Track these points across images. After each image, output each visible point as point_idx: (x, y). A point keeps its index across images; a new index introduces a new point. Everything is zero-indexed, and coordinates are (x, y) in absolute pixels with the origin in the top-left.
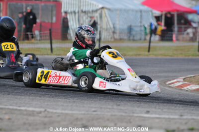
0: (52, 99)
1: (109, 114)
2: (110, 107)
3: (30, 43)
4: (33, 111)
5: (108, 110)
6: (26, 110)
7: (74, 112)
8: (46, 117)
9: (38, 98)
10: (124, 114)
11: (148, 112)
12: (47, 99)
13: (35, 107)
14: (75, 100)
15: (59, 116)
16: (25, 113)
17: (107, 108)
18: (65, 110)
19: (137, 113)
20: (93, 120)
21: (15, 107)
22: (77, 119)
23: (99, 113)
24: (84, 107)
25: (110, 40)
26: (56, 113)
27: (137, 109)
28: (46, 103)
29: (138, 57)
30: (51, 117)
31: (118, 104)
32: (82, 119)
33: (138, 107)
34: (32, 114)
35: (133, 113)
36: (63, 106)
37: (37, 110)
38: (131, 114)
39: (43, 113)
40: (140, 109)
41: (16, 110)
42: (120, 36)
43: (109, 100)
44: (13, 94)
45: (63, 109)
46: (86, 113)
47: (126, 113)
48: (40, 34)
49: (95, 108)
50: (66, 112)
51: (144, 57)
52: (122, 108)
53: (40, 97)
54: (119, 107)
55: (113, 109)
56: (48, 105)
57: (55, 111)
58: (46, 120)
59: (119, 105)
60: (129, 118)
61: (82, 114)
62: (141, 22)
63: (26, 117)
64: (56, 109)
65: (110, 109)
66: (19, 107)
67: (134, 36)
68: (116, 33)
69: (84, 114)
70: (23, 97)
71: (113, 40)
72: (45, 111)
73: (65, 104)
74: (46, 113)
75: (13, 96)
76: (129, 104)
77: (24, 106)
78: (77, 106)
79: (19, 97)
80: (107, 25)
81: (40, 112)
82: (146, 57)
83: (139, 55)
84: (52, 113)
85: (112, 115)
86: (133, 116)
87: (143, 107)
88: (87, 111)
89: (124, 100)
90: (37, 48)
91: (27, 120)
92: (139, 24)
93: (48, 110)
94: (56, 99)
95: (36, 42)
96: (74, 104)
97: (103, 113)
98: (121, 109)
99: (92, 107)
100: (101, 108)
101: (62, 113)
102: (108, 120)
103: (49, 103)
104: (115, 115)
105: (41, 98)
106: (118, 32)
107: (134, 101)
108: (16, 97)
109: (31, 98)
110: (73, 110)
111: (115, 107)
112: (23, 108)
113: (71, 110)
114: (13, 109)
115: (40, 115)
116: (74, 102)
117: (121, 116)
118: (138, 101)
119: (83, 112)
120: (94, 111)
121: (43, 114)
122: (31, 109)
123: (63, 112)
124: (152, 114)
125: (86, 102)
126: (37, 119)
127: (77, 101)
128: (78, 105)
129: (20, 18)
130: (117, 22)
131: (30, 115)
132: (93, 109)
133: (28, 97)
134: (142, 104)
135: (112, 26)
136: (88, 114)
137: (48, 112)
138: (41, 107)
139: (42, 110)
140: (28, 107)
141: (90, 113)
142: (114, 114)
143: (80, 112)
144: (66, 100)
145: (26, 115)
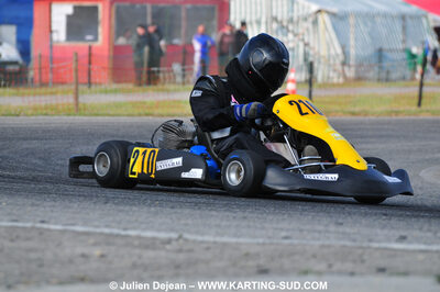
0: (198, 212)
1: (318, 243)
2: (321, 228)
3: (158, 90)
4: (154, 239)
5: (317, 235)
6: (139, 237)
7: (241, 240)
8: (180, 251)
10: (349, 243)
11: (403, 238)
12: (187, 211)
13: (159, 230)
14: (246, 214)
15: (208, 249)
16: (136, 243)
17: (315, 231)
18: (222, 235)
19: (379, 241)
20: (281, 256)
21: (116, 231)
22: (247, 255)
23: (296, 242)
24: (263, 228)
25: (335, 80)
26: (202, 242)
27: (379, 231)
28: (183, 222)
29: (394, 117)
30: (190, 251)
31: (340, 221)
32: (257, 255)
33: (384, 227)
34: (151, 244)
35: (370, 241)
36: (218, 226)
37: (163, 235)
38: (365, 244)
39: (174, 243)
40: (386, 232)
41: (117, 236)
42: (357, 72)
43: (321, 214)
44: (116, 201)
45: (218, 234)
46: (267, 241)
47: (354, 240)
48: (184, 70)
49: (288, 230)
50: (225, 239)
51: (407, 117)
52: (348, 230)
53: (172, 208)
54: (341, 229)
55: (327, 231)
56: (186, 225)
57: (200, 238)
58: (181, 257)
59: (341, 224)
60: (360, 251)
61: (258, 244)
62: (404, 41)
63: (137, 251)
64: (203, 234)
65: (320, 232)
66: (125, 229)
67: (388, 72)
68: (349, 66)
69: (264, 244)
70: (135, 209)
71: (341, 80)
72: (180, 237)
73: (224, 223)
74: (181, 241)
75: (114, 207)
76: (363, 221)
77: (135, 228)
78: (249, 227)
79: (127, 208)
80: (329, 49)
81: (169, 241)
82: (412, 117)
83: (397, 113)
84: (194, 241)
85: (323, 246)
86: (369, 247)
87: (393, 228)
88: (269, 238)
89: (354, 214)
90: (174, 101)
91: (140, 257)
92: (401, 46)
93: (186, 236)
94: (207, 212)
95: (172, 87)
96: (244, 223)
97: (305, 242)
98: (344, 233)
99: (282, 229)
100: (301, 231)
101: (215, 243)
102: (314, 256)
103: (190, 222)
104: (329, 246)
105: (173, 211)
106: (352, 62)
107: (376, 214)
108: (122, 208)
110: (239, 237)
111: (332, 228)
112: (132, 233)
113: (235, 236)
114: (111, 235)
115: (168, 247)
116: (245, 218)
117: (344, 246)
118: (385, 215)
119: (261, 241)
120: (286, 238)
121: (175, 245)
122: (149, 234)
123: (218, 239)
124: (410, 243)
125: (271, 217)
126: (161, 255)
127: (251, 215)
128: (251, 224)
129: (140, 37)
130: (352, 42)
131: (147, 247)
132: (284, 234)
133: (145, 209)
134: (394, 221)
135: (339, 51)
136: (271, 244)
137: (186, 240)
138: (172, 230)
139: (174, 235)
140: (144, 229)
141: (275, 241)
142: (327, 242)
143: (256, 241)
144: (227, 213)
145: (139, 246)
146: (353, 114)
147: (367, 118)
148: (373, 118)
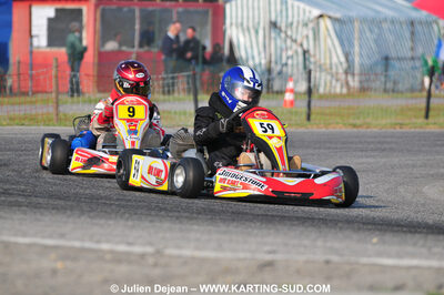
0: (178, 226)
1: (302, 258)
5: (302, 250)
6: (112, 252)
7: (222, 255)
8: (156, 265)
9: (147, 224)
12: (166, 225)
15: (185, 263)
16: (108, 257)
17: (301, 246)
18: (202, 249)
21: (88, 245)
24: (246, 242)
26: (179, 257)
28: (161, 235)
29: (398, 130)
30: (166, 266)
36: (198, 240)
37: (137, 249)
44: (92, 214)
45: (196, 248)
46: (250, 256)
49: (272, 244)
51: (413, 130)
52: (336, 245)
53: (151, 221)
55: (314, 247)
56: (164, 238)
57: (177, 252)
58: (156, 272)
60: (347, 268)
61: (239, 259)
63: (109, 265)
64: (181, 248)
65: (305, 247)
66: (98, 242)
69: (244, 259)
70: (111, 222)
72: (158, 253)
73: (204, 237)
75: (89, 220)
77: (108, 241)
78: (231, 241)
79: (102, 221)
81: (143, 256)
82: (417, 130)
83: (402, 125)
85: (307, 262)
88: (252, 252)
91: (112, 272)
94: (188, 226)
97: (288, 257)
98: (331, 248)
100: (286, 245)
101: (193, 258)
103: (167, 235)
105: (152, 224)
109: (130, 223)
111: (320, 243)
112: (105, 246)
116: (228, 232)
119: (242, 255)
123: (197, 254)
128: (234, 237)
132: (267, 248)
138: (151, 244)
139: (149, 249)
146: (355, 126)
147: (369, 130)
148: (375, 130)
